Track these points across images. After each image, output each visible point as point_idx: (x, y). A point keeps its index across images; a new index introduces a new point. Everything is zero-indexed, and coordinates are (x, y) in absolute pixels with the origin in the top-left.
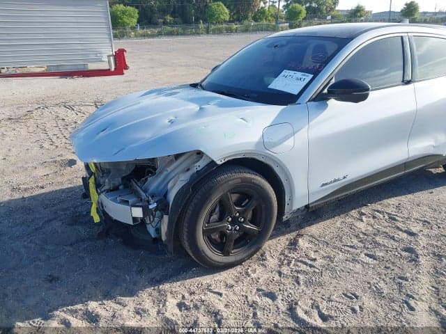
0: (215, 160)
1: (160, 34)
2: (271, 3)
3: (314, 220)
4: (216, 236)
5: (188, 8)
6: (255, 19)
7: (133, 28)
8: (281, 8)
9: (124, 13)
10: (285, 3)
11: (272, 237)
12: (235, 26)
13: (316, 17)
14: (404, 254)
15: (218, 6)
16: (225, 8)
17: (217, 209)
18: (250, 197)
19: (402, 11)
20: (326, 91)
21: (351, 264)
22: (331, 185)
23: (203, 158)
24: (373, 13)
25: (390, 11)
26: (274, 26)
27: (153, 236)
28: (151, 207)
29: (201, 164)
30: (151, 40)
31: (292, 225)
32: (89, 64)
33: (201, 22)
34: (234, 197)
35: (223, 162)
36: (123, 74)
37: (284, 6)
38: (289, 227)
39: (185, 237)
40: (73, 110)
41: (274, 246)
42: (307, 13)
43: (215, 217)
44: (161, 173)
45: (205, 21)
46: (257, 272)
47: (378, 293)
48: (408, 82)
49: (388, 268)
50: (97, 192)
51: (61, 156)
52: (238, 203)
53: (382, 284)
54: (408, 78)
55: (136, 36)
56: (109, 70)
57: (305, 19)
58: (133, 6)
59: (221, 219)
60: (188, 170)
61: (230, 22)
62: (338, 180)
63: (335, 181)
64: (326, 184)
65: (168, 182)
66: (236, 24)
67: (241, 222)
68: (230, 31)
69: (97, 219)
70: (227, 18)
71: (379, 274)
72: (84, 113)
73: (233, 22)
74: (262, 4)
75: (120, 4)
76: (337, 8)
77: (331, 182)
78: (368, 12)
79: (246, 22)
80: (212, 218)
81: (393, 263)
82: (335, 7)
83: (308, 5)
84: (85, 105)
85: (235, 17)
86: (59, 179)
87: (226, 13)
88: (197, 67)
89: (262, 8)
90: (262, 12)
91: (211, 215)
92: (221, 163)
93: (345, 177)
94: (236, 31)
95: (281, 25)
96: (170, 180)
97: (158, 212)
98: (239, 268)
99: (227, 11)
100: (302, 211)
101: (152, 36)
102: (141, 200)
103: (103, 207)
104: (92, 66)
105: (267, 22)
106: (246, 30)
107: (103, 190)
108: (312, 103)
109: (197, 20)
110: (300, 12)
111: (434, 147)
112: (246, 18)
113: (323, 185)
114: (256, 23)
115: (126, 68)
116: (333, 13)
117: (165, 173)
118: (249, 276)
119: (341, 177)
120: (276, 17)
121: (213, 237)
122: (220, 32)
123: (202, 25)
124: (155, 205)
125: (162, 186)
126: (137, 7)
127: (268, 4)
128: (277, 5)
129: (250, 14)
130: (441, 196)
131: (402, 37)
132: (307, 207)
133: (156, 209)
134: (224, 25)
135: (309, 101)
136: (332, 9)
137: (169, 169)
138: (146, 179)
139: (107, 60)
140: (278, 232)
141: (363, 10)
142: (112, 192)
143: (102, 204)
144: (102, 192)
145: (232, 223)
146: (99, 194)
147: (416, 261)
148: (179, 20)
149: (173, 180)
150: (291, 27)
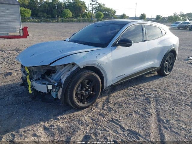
0: (80, 66)
1: (41, 22)
2: (89, 11)
3: (114, 91)
4: (79, 96)
5: (54, 10)
6: (83, 17)
7: (29, 18)
8: (93, 13)
9: (24, 11)
10: (95, 11)
11: (99, 98)
12: (74, 20)
13: (107, 17)
14: (146, 101)
15: (67, 11)
16: (70, 12)
17: (80, 86)
18: (92, 82)
19: (140, 17)
20: (117, 43)
21: (128, 105)
22: (120, 77)
23: (76, 65)
24: (129, 17)
25: (136, 17)
26: (91, 20)
27: (55, 97)
28: (55, 85)
29: (75, 68)
30: (37, 24)
31: (106, 93)
32: (10, 33)
33: (60, 17)
34: (86, 81)
35: (83, 67)
36: (27, 38)
37: (95, 12)
38: (105, 94)
39: (68, 96)
40: (6, 52)
41: (101, 101)
42: (104, 16)
43: (79, 89)
44: (58, 72)
45: (61, 17)
46: (95, 109)
47: (138, 113)
48: (145, 41)
49: (141, 105)
50: (31, 81)
51: (4, 71)
52: (88, 84)
53: (139, 110)
54: (145, 39)
55: (30, 22)
56: (20, 36)
57: (103, 18)
58: (28, 8)
59: (82, 89)
60: (69, 71)
61: (72, 18)
62: (122, 75)
63: (121, 76)
64: (118, 77)
65: (61, 76)
66: (75, 19)
67: (88, 91)
68: (72, 21)
69: (30, 92)
70: (71, 16)
71: (138, 107)
72: (11, 54)
73: (73, 18)
74: (86, 11)
75: (22, 7)
76: (116, 14)
77: (120, 76)
78: (127, 17)
79: (79, 18)
80: (78, 89)
81: (142, 104)
82: (115, 14)
83: (104, 12)
84: (11, 51)
85: (75, 16)
86: (6, 80)
87: (70, 14)
88: (59, 36)
89: (86, 12)
90: (86, 14)
91: (78, 88)
92: (82, 68)
93: (124, 75)
94: (75, 21)
95: (94, 20)
96: (62, 75)
97: (58, 87)
98: (88, 109)
99: (71, 13)
100: (110, 87)
101: (38, 22)
102: (51, 82)
103: (33, 87)
104: (11, 34)
105: (88, 19)
106: (79, 21)
107: (33, 80)
108: (113, 47)
109: (58, 16)
110: (101, 15)
111: (154, 64)
112: (79, 16)
113: (117, 77)
114: (83, 19)
115: (28, 35)
116: (114, 16)
117: (60, 72)
118: (92, 111)
119: (123, 74)
120: (92, 17)
121: (79, 97)
122: (68, 22)
123: (60, 19)
124: (57, 84)
125: (59, 77)
126: (30, 9)
127: (88, 11)
128: (92, 12)
129: (81, 15)
130: (157, 82)
131: (142, 25)
132: (111, 85)
133: (57, 86)
134: (70, 19)
135: (112, 46)
136: (114, 15)
137: (61, 71)
138: (52, 75)
139: (19, 31)
140: (102, 96)
141: (126, 16)
142: (37, 81)
143: (33, 86)
144: (33, 81)
145: (86, 91)
146: (32, 82)
147: (150, 103)
148: (50, 16)
149: (63, 75)
150: (98, 21)
